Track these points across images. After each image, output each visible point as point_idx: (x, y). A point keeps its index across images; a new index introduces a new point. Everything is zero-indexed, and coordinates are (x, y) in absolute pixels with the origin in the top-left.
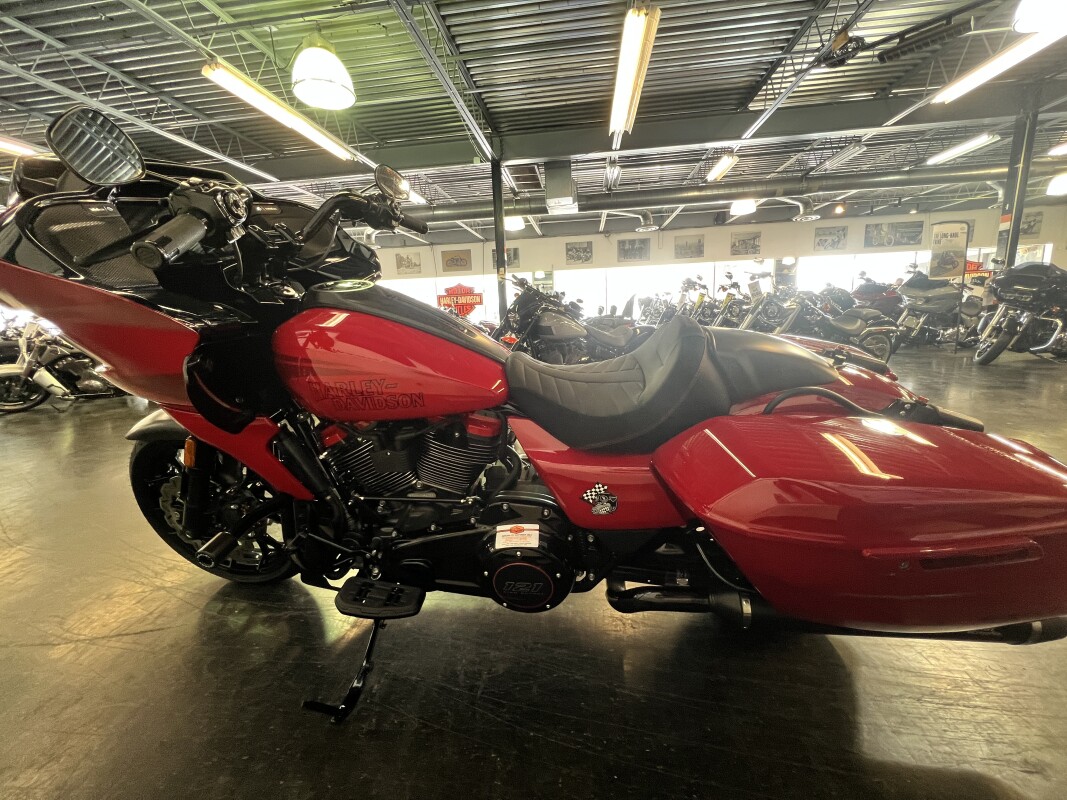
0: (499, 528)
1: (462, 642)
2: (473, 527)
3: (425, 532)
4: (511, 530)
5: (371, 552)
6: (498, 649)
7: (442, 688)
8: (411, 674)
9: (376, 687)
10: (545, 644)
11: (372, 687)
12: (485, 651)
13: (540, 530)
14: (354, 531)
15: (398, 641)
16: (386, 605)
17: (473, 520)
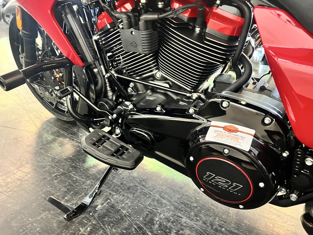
0: (213, 123)
1: (164, 201)
2: (190, 117)
3: (152, 111)
4: (224, 128)
5: (112, 115)
6: (189, 218)
7: (140, 228)
8: (123, 208)
9: (99, 207)
10: (228, 231)
11: (97, 206)
12: (180, 215)
13: (255, 136)
14: (110, 100)
15: (125, 182)
16: (113, 155)
17: (191, 111)
